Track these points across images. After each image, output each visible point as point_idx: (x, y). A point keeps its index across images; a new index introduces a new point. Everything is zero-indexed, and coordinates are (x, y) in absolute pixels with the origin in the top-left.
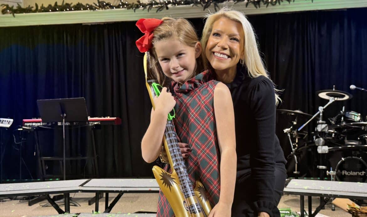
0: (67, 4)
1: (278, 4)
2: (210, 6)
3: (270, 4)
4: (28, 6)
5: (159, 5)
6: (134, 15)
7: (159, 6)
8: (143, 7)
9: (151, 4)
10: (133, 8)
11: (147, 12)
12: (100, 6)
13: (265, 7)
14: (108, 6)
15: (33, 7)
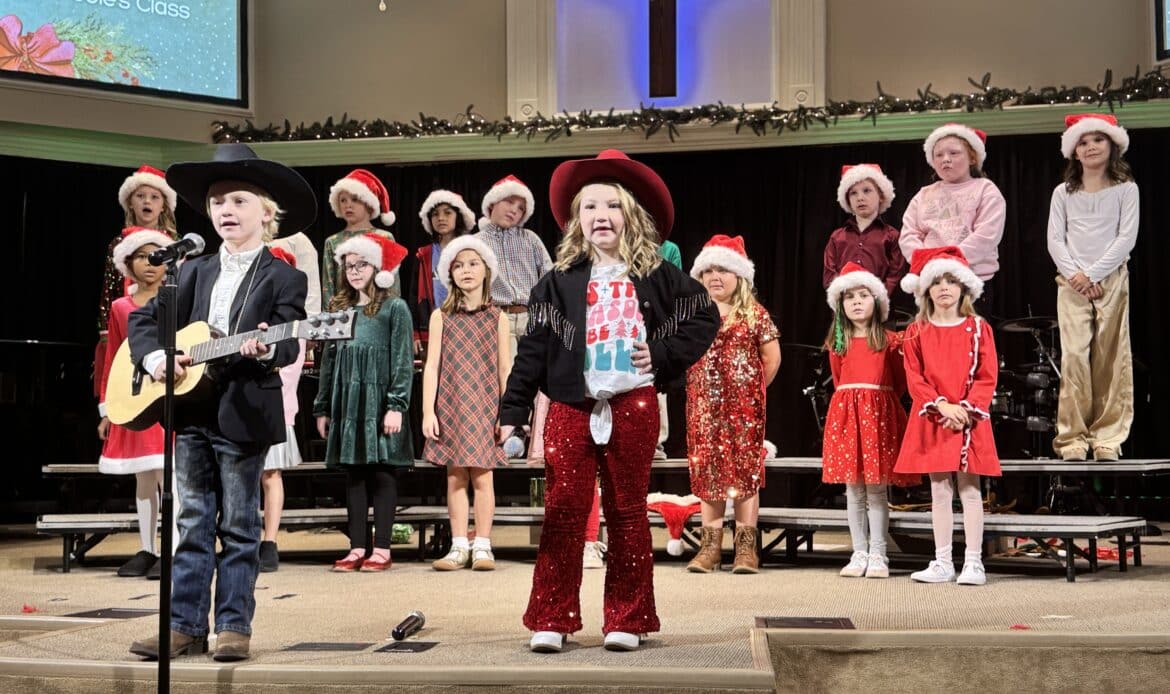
0: (354, 122)
1: (802, 127)
2: (660, 131)
3: (785, 128)
4: (268, 125)
5: (552, 127)
6: (497, 148)
7: (552, 130)
8: (517, 129)
9: (534, 124)
10: (495, 134)
11: (525, 141)
12: (424, 128)
13: (776, 134)
14: (442, 128)
15: (279, 128)
